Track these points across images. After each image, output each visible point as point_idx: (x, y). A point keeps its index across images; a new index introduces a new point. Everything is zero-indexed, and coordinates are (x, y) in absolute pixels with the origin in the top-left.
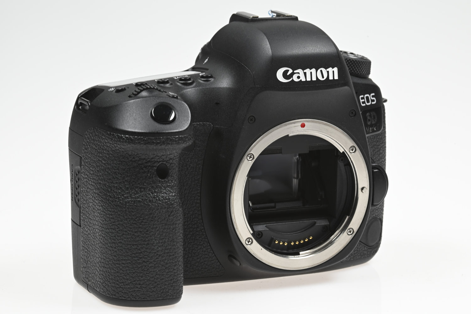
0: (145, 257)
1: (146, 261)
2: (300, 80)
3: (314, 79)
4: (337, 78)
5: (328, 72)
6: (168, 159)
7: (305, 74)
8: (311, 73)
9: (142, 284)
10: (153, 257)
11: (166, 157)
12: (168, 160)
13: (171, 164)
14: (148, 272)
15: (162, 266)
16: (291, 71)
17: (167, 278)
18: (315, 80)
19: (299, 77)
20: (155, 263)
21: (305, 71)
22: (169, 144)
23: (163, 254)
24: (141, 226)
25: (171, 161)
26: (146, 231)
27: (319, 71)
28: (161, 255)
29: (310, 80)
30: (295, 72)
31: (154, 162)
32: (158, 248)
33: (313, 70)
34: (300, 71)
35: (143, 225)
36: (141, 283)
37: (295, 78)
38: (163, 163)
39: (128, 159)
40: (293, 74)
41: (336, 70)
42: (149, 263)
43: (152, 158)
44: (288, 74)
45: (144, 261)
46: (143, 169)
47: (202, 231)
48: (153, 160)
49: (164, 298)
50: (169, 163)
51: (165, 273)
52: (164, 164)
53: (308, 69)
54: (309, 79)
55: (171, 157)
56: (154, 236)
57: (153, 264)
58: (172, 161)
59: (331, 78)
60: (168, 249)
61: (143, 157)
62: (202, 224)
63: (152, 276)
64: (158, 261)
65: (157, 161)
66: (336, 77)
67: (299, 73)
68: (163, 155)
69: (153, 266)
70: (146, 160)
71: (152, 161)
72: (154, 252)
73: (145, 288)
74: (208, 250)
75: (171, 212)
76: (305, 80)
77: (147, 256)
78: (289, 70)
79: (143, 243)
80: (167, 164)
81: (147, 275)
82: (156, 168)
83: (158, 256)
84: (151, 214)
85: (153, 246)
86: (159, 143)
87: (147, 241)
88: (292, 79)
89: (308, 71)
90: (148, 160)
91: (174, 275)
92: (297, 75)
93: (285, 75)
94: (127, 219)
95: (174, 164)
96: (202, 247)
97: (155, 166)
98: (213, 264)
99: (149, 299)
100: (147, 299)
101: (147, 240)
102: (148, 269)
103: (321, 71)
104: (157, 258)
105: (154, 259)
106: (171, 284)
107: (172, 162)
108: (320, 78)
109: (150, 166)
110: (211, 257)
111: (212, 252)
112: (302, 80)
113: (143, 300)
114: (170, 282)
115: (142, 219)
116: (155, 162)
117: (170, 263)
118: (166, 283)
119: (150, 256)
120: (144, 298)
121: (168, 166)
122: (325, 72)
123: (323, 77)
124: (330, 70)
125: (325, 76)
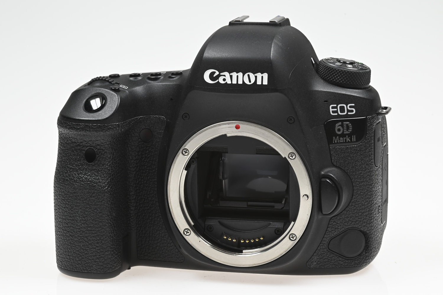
0: (71, 231)
1: (72, 235)
2: (225, 82)
3: (240, 82)
4: (266, 84)
5: (256, 77)
6: (94, 145)
7: (231, 77)
8: (237, 76)
9: (70, 256)
10: (78, 232)
11: (93, 143)
12: (95, 146)
13: (98, 150)
14: (74, 246)
15: (86, 242)
16: (217, 73)
17: (91, 253)
18: (242, 83)
19: (224, 80)
20: (79, 238)
21: (231, 74)
22: (87, 130)
23: (86, 230)
24: (67, 202)
25: (99, 147)
26: (71, 208)
27: (246, 75)
28: (84, 232)
29: (236, 83)
30: (221, 74)
31: (82, 146)
32: (81, 224)
33: (240, 74)
34: (226, 74)
35: (69, 202)
36: (70, 255)
37: (221, 80)
38: (90, 147)
39: (64, 141)
40: (219, 76)
41: (266, 76)
42: (75, 237)
43: (81, 143)
44: (214, 76)
45: (71, 235)
46: (74, 152)
47: (160, 217)
48: (81, 144)
49: (89, 272)
50: (97, 148)
51: (88, 249)
52: (92, 149)
53: (235, 73)
54: (234, 82)
55: (99, 144)
56: (78, 214)
57: (78, 238)
58: (100, 147)
59: (259, 82)
60: (91, 227)
61: (73, 141)
62: (160, 211)
63: (77, 249)
64: (82, 236)
65: (86, 146)
66: (265, 82)
67: (225, 76)
68: (89, 141)
69: (78, 241)
70: (77, 144)
71: (81, 145)
72: (78, 228)
73: (73, 259)
74: (166, 236)
75: (93, 194)
76: (230, 83)
77: (72, 231)
78: (215, 72)
79: (69, 218)
80: (94, 149)
81: (73, 248)
82: (84, 152)
83: (81, 232)
84: (74, 193)
85: (77, 222)
86: (79, 129)
87: (72, 217)
88: (218, 80)
89: (234, 75)
90: (78, 144)
91: (97, 252)
92: (224, 77)
93: (211, 76)
94: (59, 194)
95: (102, 150)
96: (161, 232)
97: (84, 150)
98: (172, 250)
99: (76, 271)
100: (74, 270)
101: (72, 216)
102: (74, 243)
103: (249, 75)
104: (81, 234)
105: (79, 234)
106: (95, 260)
107: (100, 148)
108: (247, 82)
109: (79, 149)
110: (169, 243)
111: (169, 238)
112: (228, 83)
113: (72, 270)
114: (94, 258)
115: (68, 196)
116: (83, 146)
117: (93, 240)
118: (90, 258)
119: (75, 231)
120: (72, 269)
121: (95, 151)
122: (252, 76)
123: (250, 82)
124: (259, 75)
125: (253, 81)
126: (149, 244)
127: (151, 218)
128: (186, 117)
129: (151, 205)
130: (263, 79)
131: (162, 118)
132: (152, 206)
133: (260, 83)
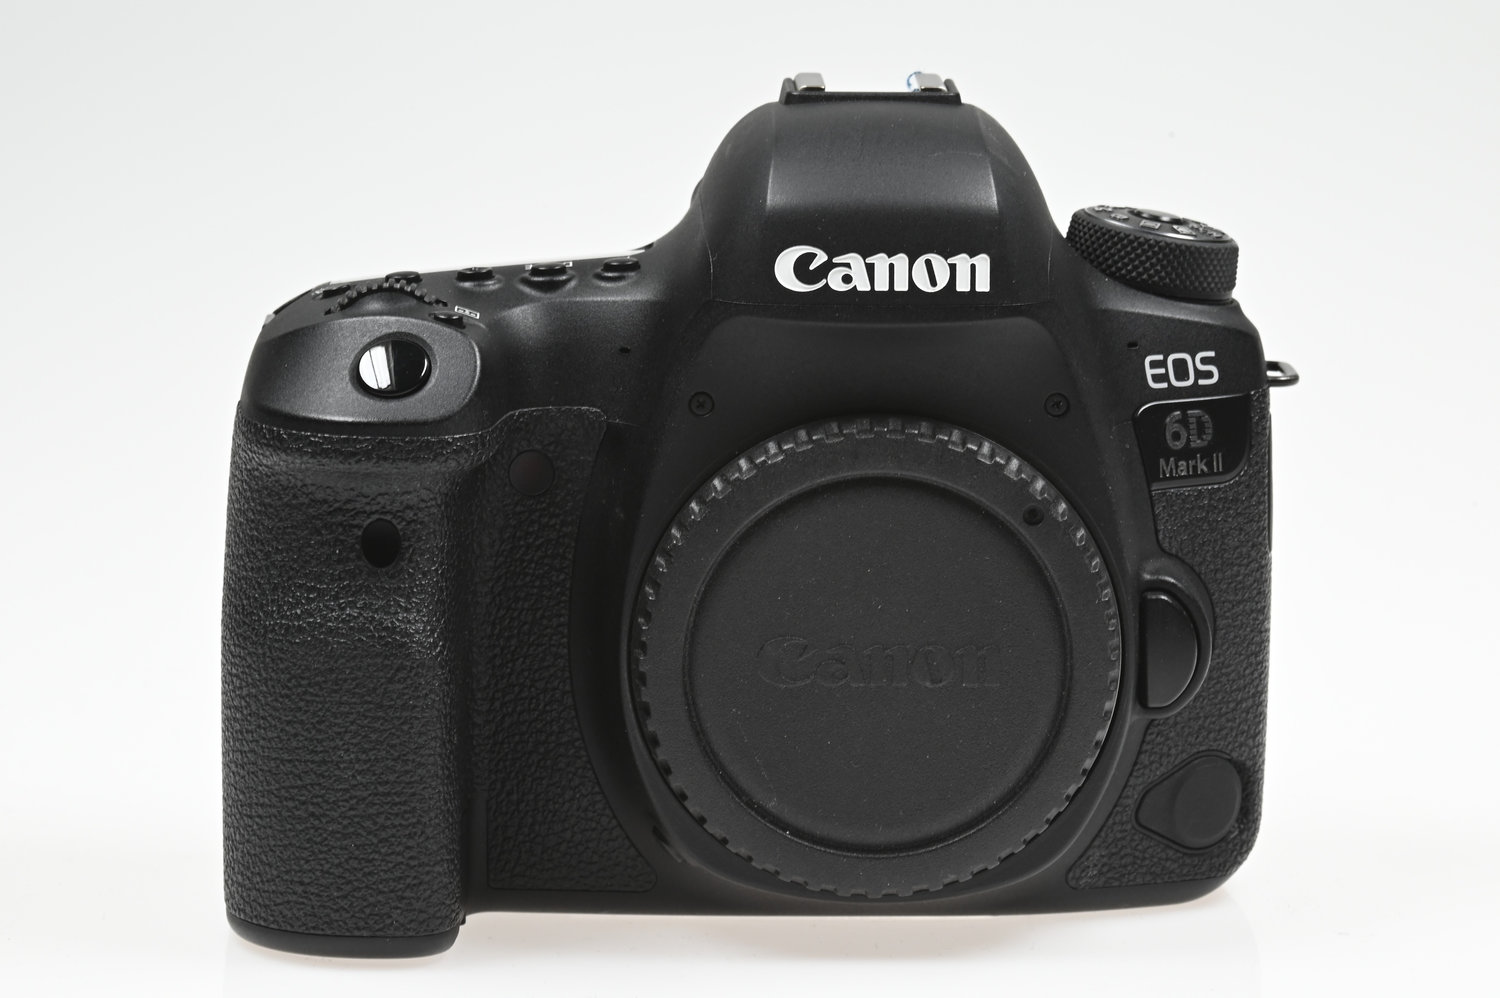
0: (315, 800)
1: (317, 813)
2: (850, 286)
3: (902, 286)
4: (987, 289)
5: (953, 267)
6: (396, 506)
7: (870, 268)
8: (892, 266)
9: (308, 884)
10: (341, 804)
11: (393, 502)
12: (398, 511)
13: (409, 523)
14: (326, 849)
15: (369, 833)
16: (822, 257)
17: (385, 872)
18: (905, 288)
19: (847, 279)
20: (345, 822)
21: (869, 260)
22: (385, 459)
23: (370, 795)
24: (302, 704)
25: (411, 515)
26: (318, 722)
27: (920, 262)
28: (364, 799)
29: (886, 288)
30: (836, 260)
31: (352, 513)
32: (353, 776)
33: (901, 261)
34: (854, 259)
35: (308, 701)
36: (307, 880)
37: (835, 281)
38: (382, 517)
39: (280, 499)
40: (828, 267)
41: (983, 263)
42: (328, 819)
43: (348, 501)
44: (812, 267)
45: (312, 814)
46: (320, 534)
47: (577, 744)
48: (349, 506)
49: (378, 934)
50: (403, 519)
51: (376, 857)
52: (386, 521)
53: (883, 255)
54: (882, 285)
55: (411, 503)
56: (341, 740)
57: (339, 823)
58: (415, 514)
59: (963, 286)
60: (387, 783)
61: (320, 495)
62: (576, 724)
63: (336, 861)
64: (355, 816)
65: (365, 512)
66: (983, 285)
67: (848, 265)
68: (380, 494)
69: (338, 832)
70: (331, 506)
71: (348, 511)
72: (341, 789)
73: (318, 895)
74: (597, 807)
75: (398, 670)
76: (868, 289)
77: (320, 800)
78: (814, 256)
79: (308, 757)
80: (395, 522)
81: (321, 856)
82: (360, 533)
83: (354, 801)
84: (331, 670)
85: (339, 768)
86: (354, 454)
87: (321, 752)
88: (824, 282)
89: (880, 261)
90: (337, 505)
91: (408, 865)
92: (844, 271)
93: (801, 268)
94: (265, 679)
95: (421, 523)
96: (578, 796)
97: (358, 527)
98: (614, 851)
99: (329, 932)
100: (323, 930)
101: (319, 749)
102: (326, 839)
103: (928, 263)
104: (351, 809)
105: (343, 809)
106: (400, 893)
107: (415, 518)
108: (924, 284)
109: (341, 524)
110: (605, 829)
111: (608, 812)
112: (859, 289)
113: (312, 931)
114: (395, 887)
115: (304, 682)
116: (356, 514)
117: (395, 827)
118: (380, 886)
119: (331, 801)
120: (314, 928)
121: (399, 527)
122: (940, 265)
123: (933, 283)
124: (962, 261)
125: (942, 281)
126: (532, 836)
127: (542, 750)
128: (701, 405)
129: (545, 706)
130: (974, 272)
131: (592, 413)
132: (548, 708)
133: (967, 289)
